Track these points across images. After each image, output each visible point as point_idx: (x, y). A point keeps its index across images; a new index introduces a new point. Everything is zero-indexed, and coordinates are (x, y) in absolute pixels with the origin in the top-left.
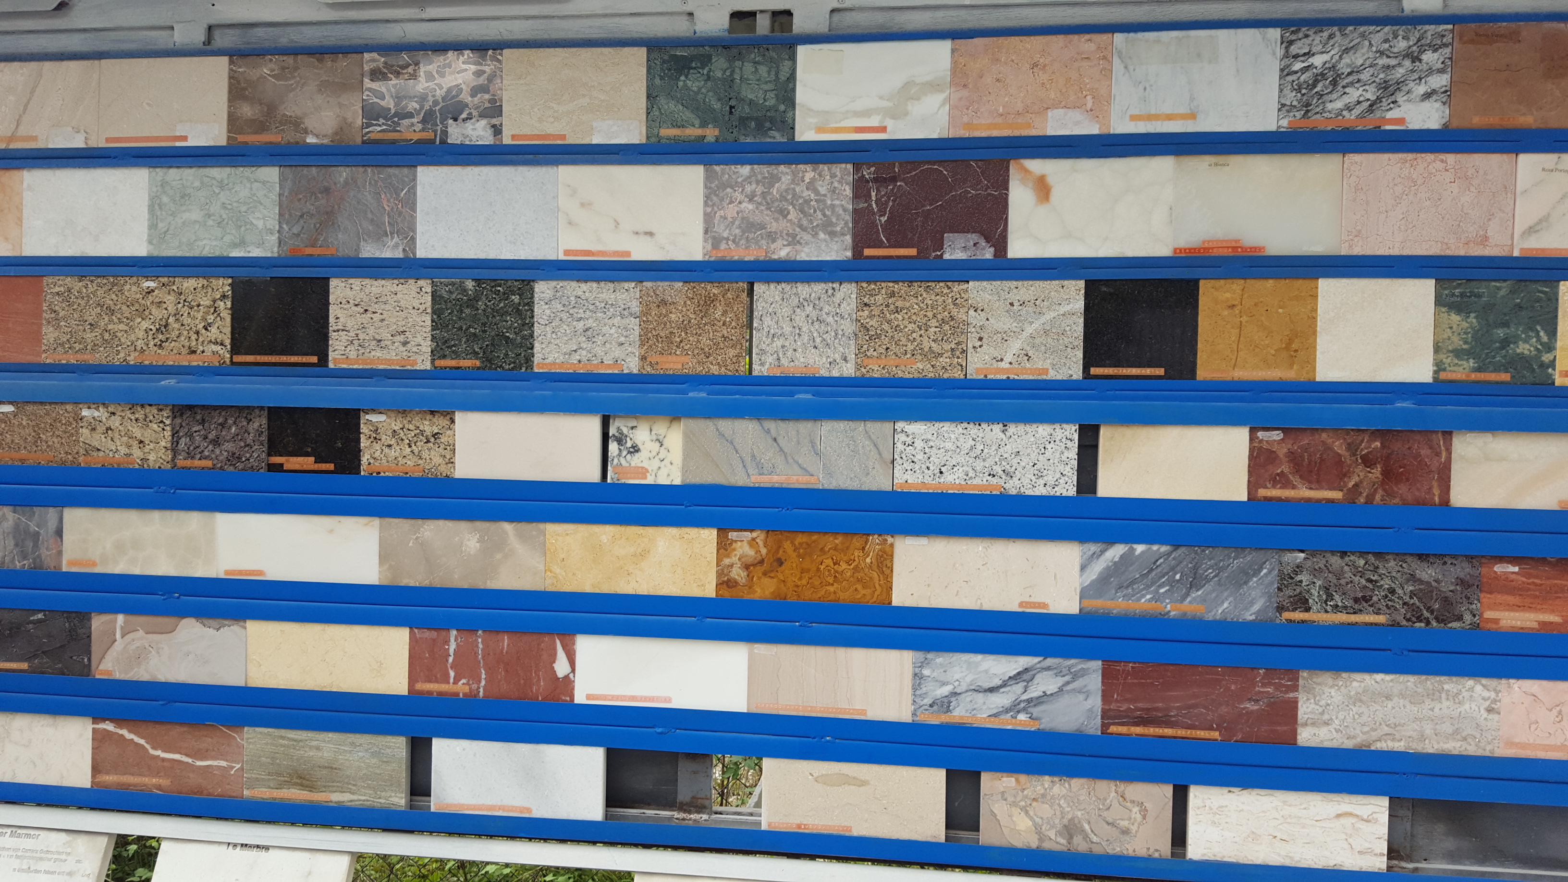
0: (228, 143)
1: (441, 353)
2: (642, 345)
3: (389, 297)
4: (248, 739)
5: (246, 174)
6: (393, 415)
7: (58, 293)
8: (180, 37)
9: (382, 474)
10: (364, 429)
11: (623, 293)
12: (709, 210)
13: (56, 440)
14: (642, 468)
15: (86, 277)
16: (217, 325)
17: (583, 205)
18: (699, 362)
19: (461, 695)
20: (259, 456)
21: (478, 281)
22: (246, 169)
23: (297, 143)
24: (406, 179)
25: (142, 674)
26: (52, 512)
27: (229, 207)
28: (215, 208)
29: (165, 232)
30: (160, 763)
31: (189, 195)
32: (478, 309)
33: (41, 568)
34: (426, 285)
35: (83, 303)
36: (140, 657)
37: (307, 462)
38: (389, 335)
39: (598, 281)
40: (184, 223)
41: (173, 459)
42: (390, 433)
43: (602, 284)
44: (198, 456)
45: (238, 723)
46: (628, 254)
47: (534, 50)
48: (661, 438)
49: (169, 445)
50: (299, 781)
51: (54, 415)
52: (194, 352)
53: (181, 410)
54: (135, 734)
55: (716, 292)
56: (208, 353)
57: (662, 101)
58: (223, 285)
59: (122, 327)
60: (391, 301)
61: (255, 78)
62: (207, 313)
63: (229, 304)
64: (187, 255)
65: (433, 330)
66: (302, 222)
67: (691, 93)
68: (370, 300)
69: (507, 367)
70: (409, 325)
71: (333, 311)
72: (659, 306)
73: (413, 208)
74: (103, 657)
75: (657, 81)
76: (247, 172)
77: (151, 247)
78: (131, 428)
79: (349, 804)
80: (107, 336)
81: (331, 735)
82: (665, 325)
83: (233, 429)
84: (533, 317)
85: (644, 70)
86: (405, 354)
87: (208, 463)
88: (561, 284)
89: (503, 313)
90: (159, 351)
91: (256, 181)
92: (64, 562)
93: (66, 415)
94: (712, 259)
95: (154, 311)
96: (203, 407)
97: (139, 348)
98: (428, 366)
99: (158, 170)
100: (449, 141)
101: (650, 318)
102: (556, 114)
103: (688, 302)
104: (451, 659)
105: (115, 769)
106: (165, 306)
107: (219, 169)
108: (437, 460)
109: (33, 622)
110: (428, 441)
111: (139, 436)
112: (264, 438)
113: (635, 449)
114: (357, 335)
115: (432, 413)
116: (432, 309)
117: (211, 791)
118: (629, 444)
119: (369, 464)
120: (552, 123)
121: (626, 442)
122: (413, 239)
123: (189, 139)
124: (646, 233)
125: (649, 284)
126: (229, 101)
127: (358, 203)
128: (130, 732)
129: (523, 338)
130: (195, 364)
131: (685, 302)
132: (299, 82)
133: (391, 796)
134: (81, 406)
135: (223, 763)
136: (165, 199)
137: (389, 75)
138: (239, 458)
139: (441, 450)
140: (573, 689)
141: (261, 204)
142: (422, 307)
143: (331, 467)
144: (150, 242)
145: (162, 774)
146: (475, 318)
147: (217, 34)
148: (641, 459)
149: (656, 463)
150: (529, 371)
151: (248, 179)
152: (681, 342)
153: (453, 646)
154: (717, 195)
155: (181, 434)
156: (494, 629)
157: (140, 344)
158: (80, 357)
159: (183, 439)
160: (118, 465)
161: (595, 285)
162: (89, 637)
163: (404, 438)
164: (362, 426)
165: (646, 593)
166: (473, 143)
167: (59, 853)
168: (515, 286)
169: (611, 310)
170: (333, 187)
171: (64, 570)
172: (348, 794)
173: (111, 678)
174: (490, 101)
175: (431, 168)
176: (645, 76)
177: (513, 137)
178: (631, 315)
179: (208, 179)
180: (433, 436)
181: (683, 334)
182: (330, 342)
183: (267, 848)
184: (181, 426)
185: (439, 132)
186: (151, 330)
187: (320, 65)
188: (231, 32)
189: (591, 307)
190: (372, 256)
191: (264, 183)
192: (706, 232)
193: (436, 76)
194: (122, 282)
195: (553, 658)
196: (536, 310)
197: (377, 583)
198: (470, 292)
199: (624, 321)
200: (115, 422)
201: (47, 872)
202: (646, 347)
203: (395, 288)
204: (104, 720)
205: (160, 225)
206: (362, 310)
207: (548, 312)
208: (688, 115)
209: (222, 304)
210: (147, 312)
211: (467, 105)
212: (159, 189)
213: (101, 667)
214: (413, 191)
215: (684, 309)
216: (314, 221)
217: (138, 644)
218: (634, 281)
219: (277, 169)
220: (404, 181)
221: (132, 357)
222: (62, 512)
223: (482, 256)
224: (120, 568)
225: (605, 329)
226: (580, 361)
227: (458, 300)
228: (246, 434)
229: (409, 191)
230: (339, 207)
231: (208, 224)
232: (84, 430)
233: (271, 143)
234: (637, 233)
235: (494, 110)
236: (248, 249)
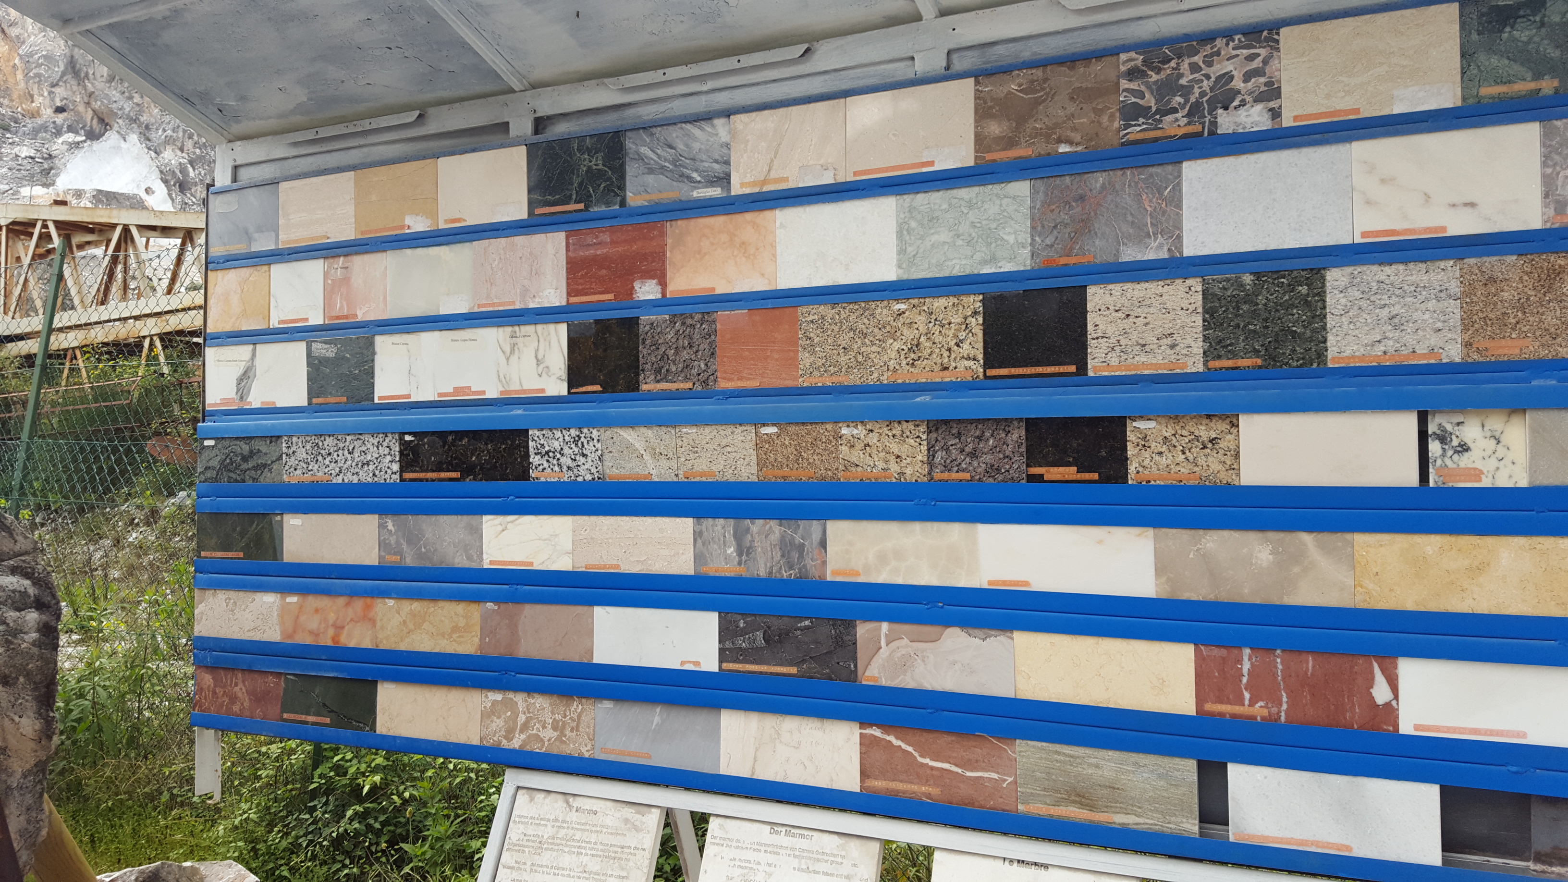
0: (976, 163)
1: (1215, 353)
2: (1465, 329)
3: (1153, 300)
4: (1020, 752)
5: (995, 191)
6: (1163, 421)
7: (812, 321)
8: (920, 66)
9: (1152, 483)
10: (1131, 436)
11: (1438, 273)
12: (1549, 171)
13: (816, 458)
14: (1475, 469)
15: (838, 304)
16: (969, 341)
17: (1383, 181)
18: (1543, 345)
19: (1259, 719)
20: (1019, 467)
21: (1258, 275)
22: (995, 186)
23: (1049, 154)
24: (1170, 177)
25: (908, 681)
26: (816, 525)
27: (979, 225)
28: (964, 228)
29: (914, 256)
30: (929, 772)
31: (937, 218)
32: (1257, 304)
33: (807, 577)
34: (1196, 284)
35: (836, 329)
36: (905, 664)
37: (1070, 472)
38: (1155, 339)
39: (1405, 262)
40: (933, 245)
41: (929, 473)
42: (1160, 440)
43: (1411, 265)
44: (956, 469)
45: (1010, 735)
46: (1444, 229)
47: (1318, 23)
48: (1497, 434)
49: (925, 459)
50: (1077, 799)
51: (815, 434)
52: (946, 368)
53: (936, 426)
54: (902, 741)
55: (1562, 263)
56: (961, 368)
57: (1482, 57)
58: (974, 302)
59: (874, 348)
60: (1156, 304)
61: (1003, 96)
62: (959, 330)
63: (981, 320)
64: (937, 275)
65: (1205, 330)
66: (1055, 232)
67: (1519, 44)
68: (1132, 304)
69: (1295, 364)
70: (1177, 327)
71: (1091, 319)
72: (1486, 284)
73: (1179, 206)
74: (869, 664)
75: (1475, 37)
76: (996, 189)
77: (901, 271)
78: (888, 444)
79: (1135, 827)
80: (860, 358)
81: (1111, 753)
82: (1495, 304)
83: (991, 442)
84: (1325, 308)
85: (1457, 27)
86: (1173, 357)
87: (967, 476)
88: (1359, 270)
89: (1290, 306)
90: (912, 370)
91: (1006, 197)
92: (829, 572)
93: (826, 433)
94: (1556, 226)
95: (906, 331)
96: (959, 421)
97: (891, 368)
98: (1200, 368)
99: (905, 197)
100: (1219, 132)
101: (1475, 299)
102: (1346, 88)
103: (1526, 278)
104: (1245, 680)
105: (883, 775)
106: (916, 326)
107: (967, 190)
108: (1215, 466)
109: (799, 629)
110: (1205, 447)
111: (896, 452)
112: (1023, 449)
113: (1463, 448)
114: (1118, 341)
115: (1209, 417)
116: (1204, 308)
117: (982, 803)
118: (1455, 442)
119: (1138, 472)
120: (1343, 97)
121: (1451, 440)
122: (1179, 238)
123: (936, 164)
124: (1466, 205)
125: (1472, 261)
126: (976, 121)
127: (1117, 206)
128: (897, 738)
129: (1314, 331)
130: (948, 380)
131: (1521, 278)
132: (1049, 93)
133: (1182, 822)
134: (840, 425)
135: (995, 776)
136: (913, 224)
137: (1149, 73)
138: (998, 470)
139: (1220, 456)
140: (1397, 717)
141: (1012, 219)
142: (1192, 308)
143: (1096, 476)
144: (899, 266)
145: (932, 782)
146: (1254, 314)
147: (955, 57)
148: (1472, 459)
149: (1493, 463)
150: (1321, 366)
151: (997, 195)
152: (1518, 323)
153: (1246, 666)
154: (1560, 154)
155: (937, 448)
156: (1295, 649)
157: (892, 364)
158: (834, 379)
159: (939, 453)
160: (876, 479)
161: (1401, 267)
162: (855, 643)
163: (1177, 444)
164: (1128, 433)
165: (1486, 612)
166: (1247, 130)
167: (834, 855)
168: (1302, 276)
169: (1424, 293)
170: (1089, 193)
171: (828, 579)
172: (1133, 816)
173: (877, 684)
174: (1266, 84)
175: (1199, 162)
176: (1458, 34)
177: (1296, 118)
178: (1450, 296)
179: (956, 200)
180: (1211, 441)
181: (1519, 314)
182: (1089, 350)
183: (1046, 866)
184: (937, 440)
185: (1207, 124)
186: (903, 350)
187: (1072, 73)
188: (969, 53)
189: (1398, 292)
190: (1133, 259)
191: (1014, 198)
192: (1546, 196)
193: (1203, 66)
194: (873, 306)
195: (1370, 682)
196: (1328, 299)
197: (1155, 597)
198: (1248, 287)
199: (1440, 305)
200: (873, 439)
201: (825, 874)
202: (1470, 332)
203: (1160, 290)
204: (871, 725)
205: (909, 249)
206: (1124, 315)
207: (1343, 301)
208: (1516, 68)
209: (974, 320)
210: (898, 334)
211: (1239, 92)
212: (907, 214)
213: (866, 674)
214: (1178, 188)
215: (1520, 286)
216: (1069, 230)
217: (903, 651)
218: (1452, 259)
219: (1028, 182)
220: (1169, 179)
221: (885, 377)
222: (825, 524)
223: (1261, 247)
224: (882, 578)
225: (1416, 316)
226: (1385, 353)
227: (1234, 296)
228: (1005, 446)
229: (1173, 188)
230: (1096, 214)
231: (957, 244)
232: (843, 448)
233: (1020, 157)
234: (1454, 205)
235: (1272, 92)
236: (999, 265)
